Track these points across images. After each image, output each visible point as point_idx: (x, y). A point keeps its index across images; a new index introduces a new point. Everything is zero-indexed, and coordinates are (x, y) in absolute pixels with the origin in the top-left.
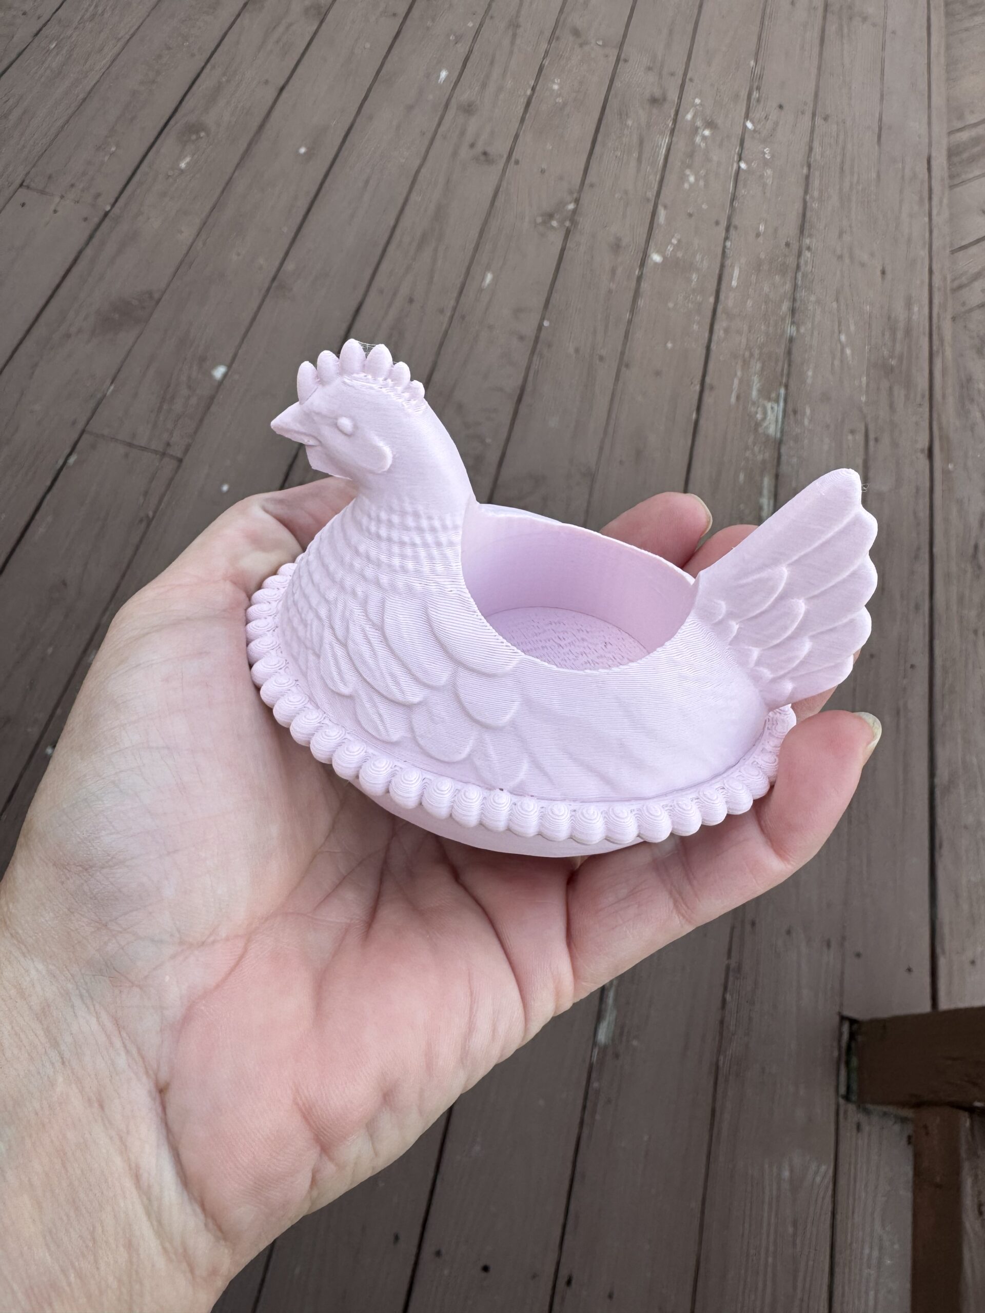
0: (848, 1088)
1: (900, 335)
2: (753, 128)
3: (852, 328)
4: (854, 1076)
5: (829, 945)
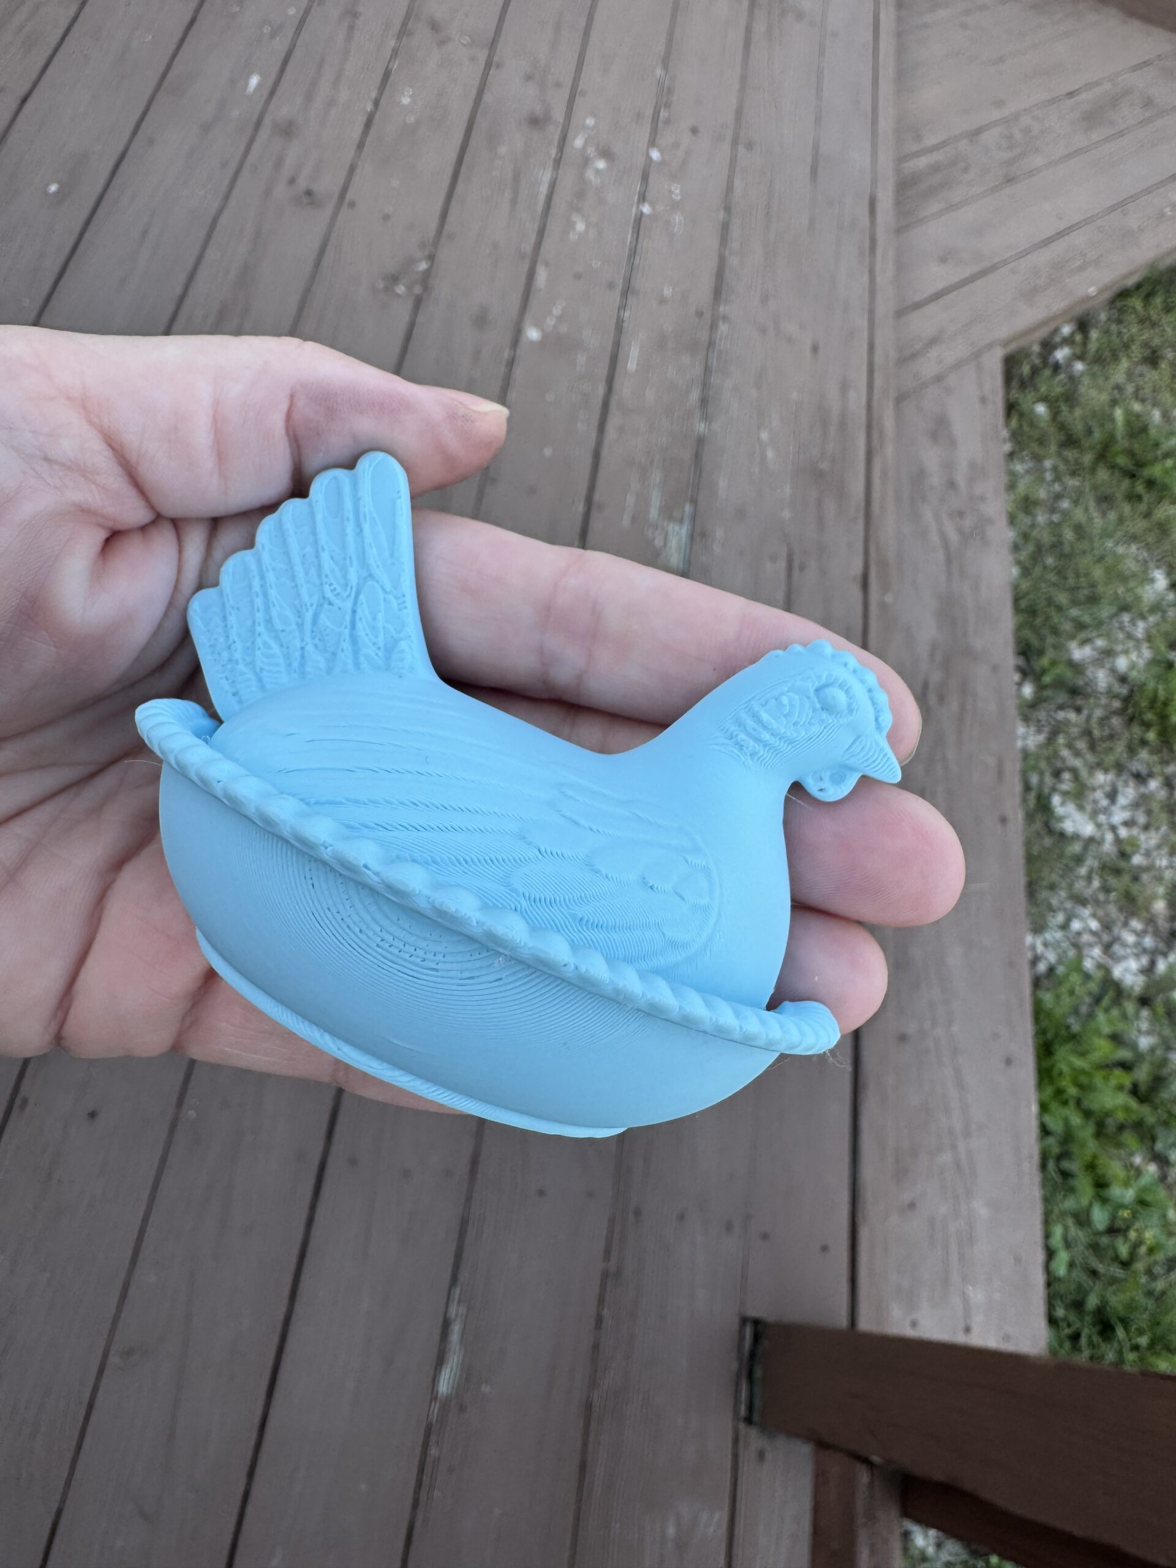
0: (750, 1407)
2: (659, 159)
3: (775, 421)
4: (757, 1392)
5: (729, 1227)
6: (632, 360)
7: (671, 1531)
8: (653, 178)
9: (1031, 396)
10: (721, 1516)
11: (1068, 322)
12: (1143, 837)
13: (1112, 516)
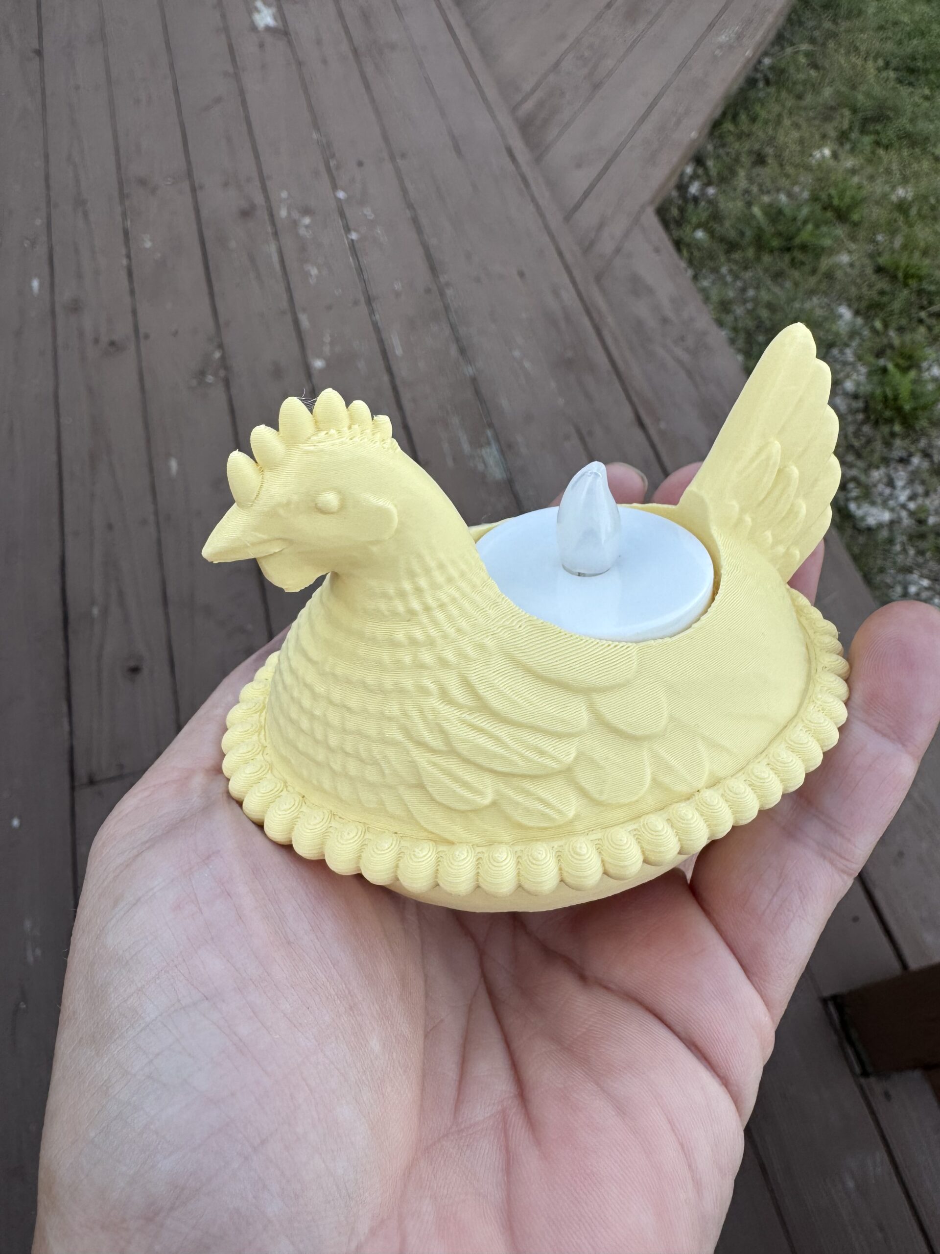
0: (862, 1065)
1: (563, 326)
2: (345, 197)
3: (519, 339)
4: (860, 1048)
6: (397, 349)
7: (851, 1184)
8: (348, 212)
9: (688, 229)
10: (881, 1155)
11: (687, 164)
12: (927, 502)
13: (788, 284)
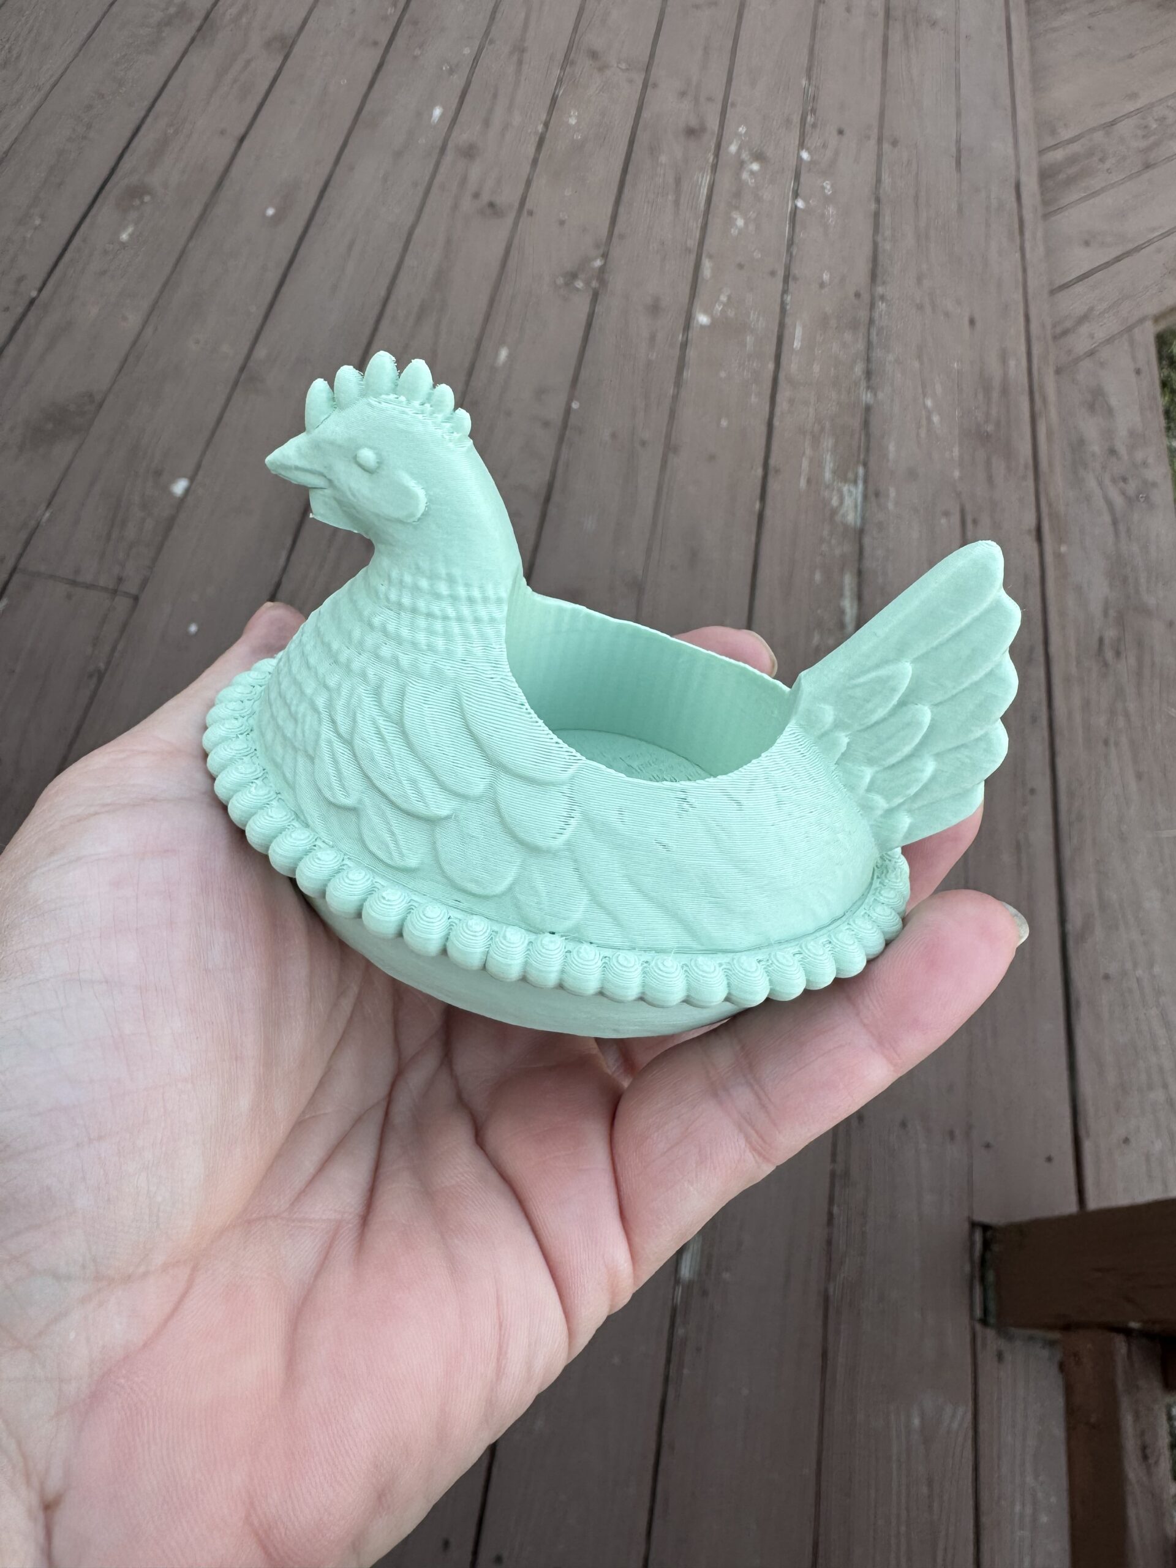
0: (985, 1311)
1: (995, 395)
2: (809, 159)
3: (939, 389)
4: (991, 1294)
5: (952, 1135)
6: (797, 339)
7: (916, 1422)
8: (805, 177)
10: (965, 1410)
